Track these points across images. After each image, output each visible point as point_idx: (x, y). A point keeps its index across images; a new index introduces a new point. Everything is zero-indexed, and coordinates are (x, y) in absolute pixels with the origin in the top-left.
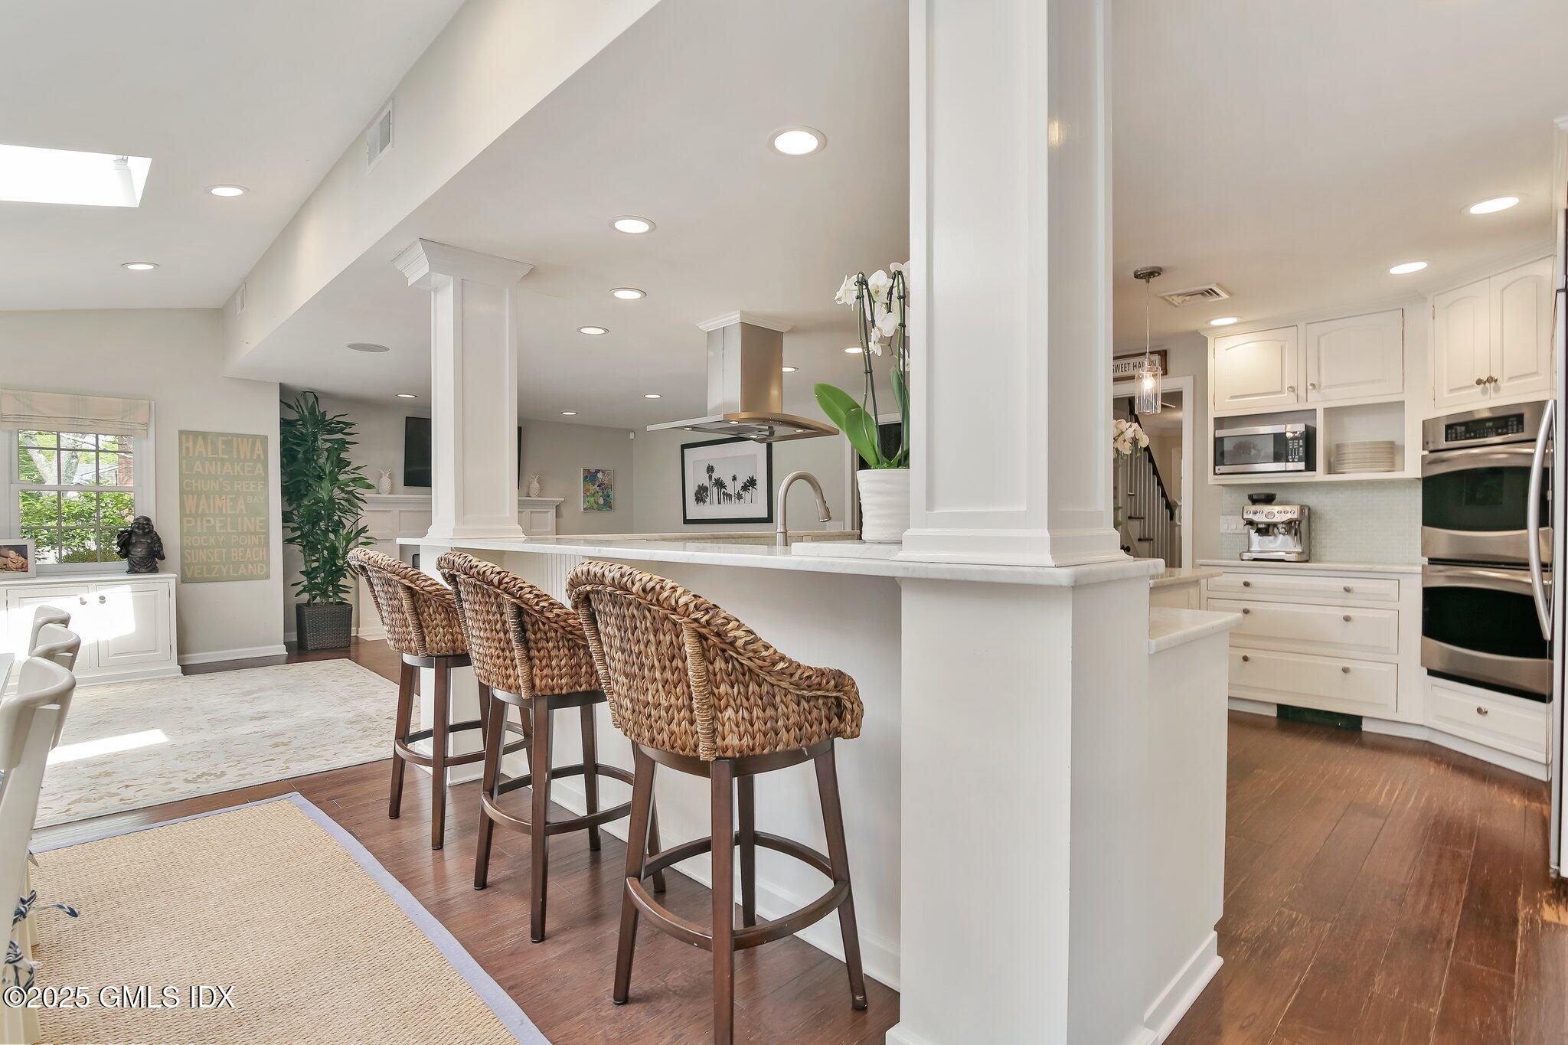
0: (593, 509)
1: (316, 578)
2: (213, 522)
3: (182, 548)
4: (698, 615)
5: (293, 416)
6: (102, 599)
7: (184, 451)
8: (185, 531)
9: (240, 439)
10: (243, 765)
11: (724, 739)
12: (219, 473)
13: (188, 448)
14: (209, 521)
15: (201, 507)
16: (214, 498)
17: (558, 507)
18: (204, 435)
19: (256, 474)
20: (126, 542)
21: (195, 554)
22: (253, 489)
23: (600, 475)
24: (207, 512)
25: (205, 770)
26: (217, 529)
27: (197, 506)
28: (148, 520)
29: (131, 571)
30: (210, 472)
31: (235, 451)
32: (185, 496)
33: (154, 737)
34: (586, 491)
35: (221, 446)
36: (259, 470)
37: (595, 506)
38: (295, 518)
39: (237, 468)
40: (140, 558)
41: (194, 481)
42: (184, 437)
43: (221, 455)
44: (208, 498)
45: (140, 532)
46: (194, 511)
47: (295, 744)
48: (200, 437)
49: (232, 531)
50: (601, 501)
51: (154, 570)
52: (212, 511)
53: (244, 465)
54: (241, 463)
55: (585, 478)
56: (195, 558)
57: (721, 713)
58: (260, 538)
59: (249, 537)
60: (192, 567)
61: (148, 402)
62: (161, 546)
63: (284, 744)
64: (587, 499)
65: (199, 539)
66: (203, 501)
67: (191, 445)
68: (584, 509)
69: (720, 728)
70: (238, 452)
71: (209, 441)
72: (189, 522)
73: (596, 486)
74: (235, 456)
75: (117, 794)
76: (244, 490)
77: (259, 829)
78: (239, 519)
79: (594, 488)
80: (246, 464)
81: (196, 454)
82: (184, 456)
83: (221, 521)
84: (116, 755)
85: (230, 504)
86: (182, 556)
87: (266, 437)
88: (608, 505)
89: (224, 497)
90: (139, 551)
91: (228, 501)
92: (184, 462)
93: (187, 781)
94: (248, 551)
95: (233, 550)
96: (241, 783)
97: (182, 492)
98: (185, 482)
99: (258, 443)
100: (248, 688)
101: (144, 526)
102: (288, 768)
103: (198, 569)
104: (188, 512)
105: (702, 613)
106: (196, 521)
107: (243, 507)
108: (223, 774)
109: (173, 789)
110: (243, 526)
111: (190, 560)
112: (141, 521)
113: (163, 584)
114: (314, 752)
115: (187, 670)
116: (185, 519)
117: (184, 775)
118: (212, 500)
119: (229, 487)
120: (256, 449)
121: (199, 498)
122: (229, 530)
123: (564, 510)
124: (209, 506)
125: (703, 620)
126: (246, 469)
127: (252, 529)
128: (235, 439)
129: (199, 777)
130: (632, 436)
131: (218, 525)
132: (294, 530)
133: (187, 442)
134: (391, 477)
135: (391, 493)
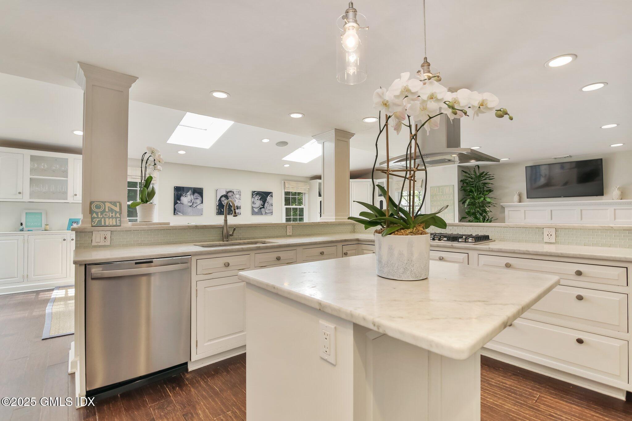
133: (432, 190)
134: (520, 195)
135: (520, 202)
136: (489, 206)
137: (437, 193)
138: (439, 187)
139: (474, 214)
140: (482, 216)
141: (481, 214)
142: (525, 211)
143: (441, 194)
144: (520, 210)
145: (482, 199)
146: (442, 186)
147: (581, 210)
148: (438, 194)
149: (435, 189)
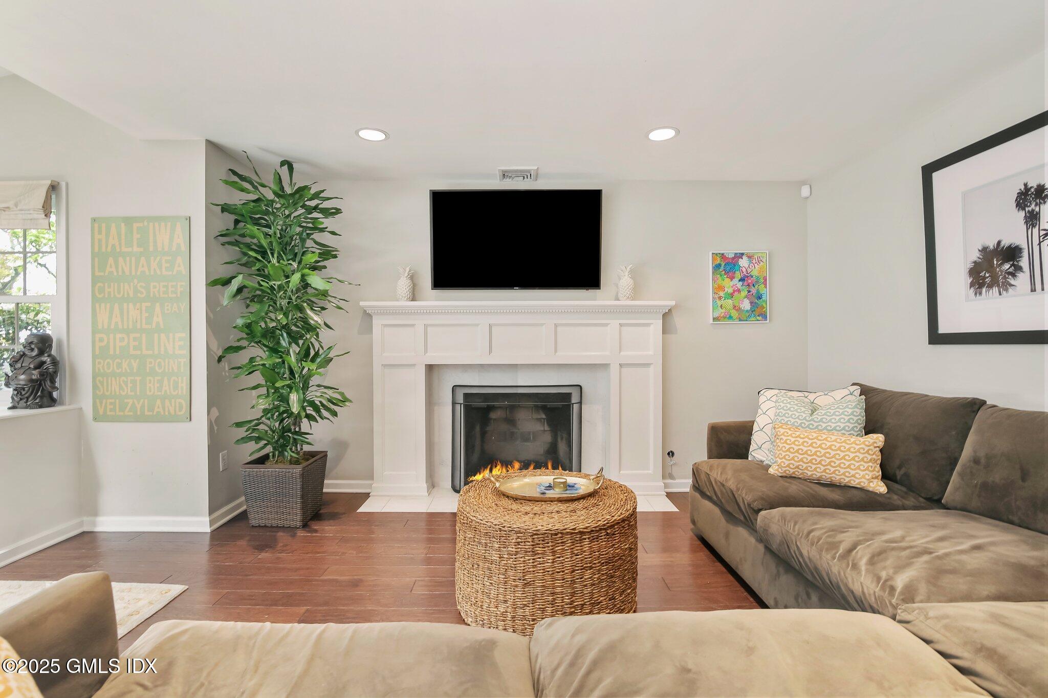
0: (731, 318)
2: (127, 342)
3: (94, 375)
7: (96, 246)
8: (97, 353)
9: (157, 222)
12: (133, 273)
13: (100, 241)
14: (122, 339)
15: (115, 320)
16: (128, 307)
17: (667, 316)
18: (118, 221)
19: (175, 273)
21: (107, 385)
22: (173, 292)
23: (744, 262)
24: (120, 326)
26: (132, 350)
27: (110, 317)
30: (123, 272)
31: (151, 238)
32: (97, 305)
34: (718, 288)
35: (135, 236)
36: (181, 267)
37: (734, 314)
39: (154, 264)
41: (106, 285)
42: (96, 226)
44: (121, 307)
46: (106, 327)
48: (113, 225)
49: (147, 353)
50: (746, 305)
52: (125, 326)
53: (161, 259)
54: (158, 257)
55: (716, 267)
56: (107, 390)
58: (179, 365)
59: (166, 361)
60: (104, 401)
64: (719, 303)
65: (111, 362)
66: (116, 311)
67: (103, 237)
68: (714, 319)
70: (155, 239)
71: (123, 229)
72: (101, 340)
73: (736, 281)
74: (151, 247)
79: (729, 285)
81: (108, 250)
83: (136, 340)
85: (145, 315)
86: (94, 387)
87: (189, 220)
88: (758, 311)
89: (139, 306)
91: (143, 311)
92: (96, 259)
94: (166, 382)
95: (148, 378)
97: (94, 300)
98: (97, 287)
99: (179, 230)
103: (111, 403)
104: (100, 327)
106: (108, 339)
107: (160, 320)
110: (159, 346)
111: (102, 391)
112: (32, 339)
118: (125, 310)
119: (144, 292)
120: (176, 236)
121: (112, 308)
122: (144, 352)
123: (678, 320)
124: (123, 321)
126: (165, 264)
127: (169, 350)
128: (151, 222)
130: (805, 191)
131: (132, 345)
133: (100, 232)
134: (413, 278)
135: (413, 299)
136: (323, 309)
137: (120, 244)
138: (129, 221)
139: (270, 334)
140: (299, 346)
141: (294, 338)
142: (426, 326)
143: (136, 249)
144: (413, 325)
145: (296, 279)
146: (141, 219)
147: (556, 326)
148: (124, 249)
149: (114, 231)
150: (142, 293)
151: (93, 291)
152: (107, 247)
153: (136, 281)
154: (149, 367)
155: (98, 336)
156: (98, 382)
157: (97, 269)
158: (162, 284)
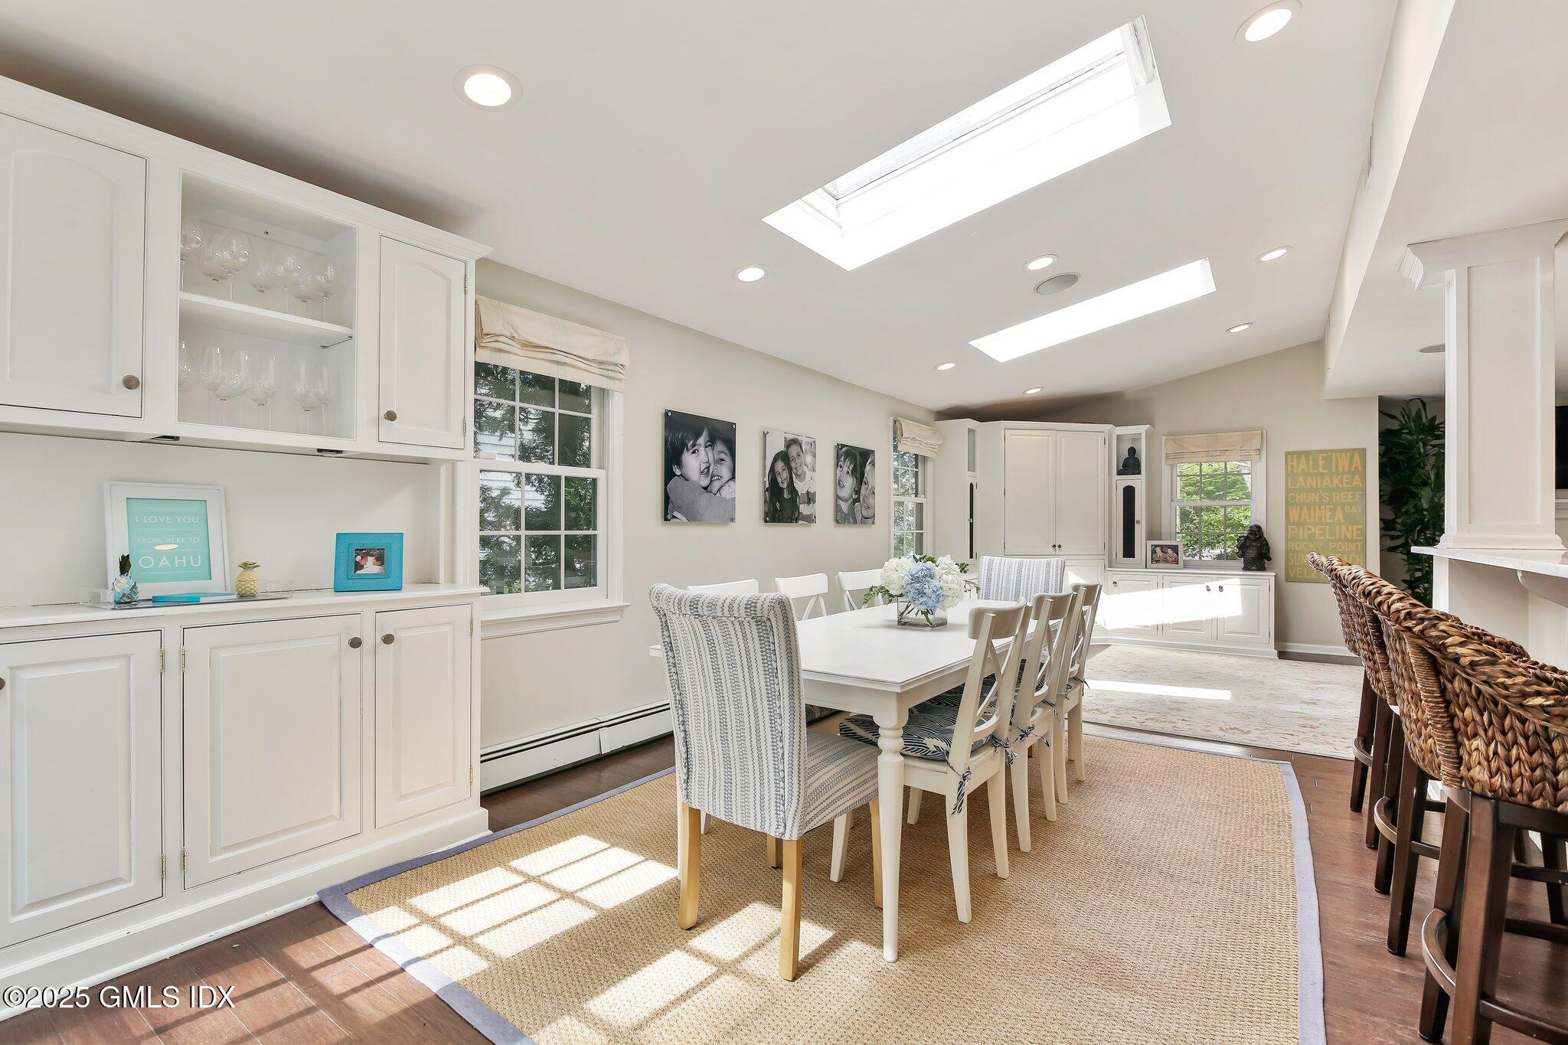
1: (1418, 587)
2: (1313, 530)
3: (1287, 552)
4: (1409, 624)
5: (1394, 425)
6: (1221, 588)
7: (1290, 469)
8: (1290, 537)
9: (1338, 454)
10: (1266, 732)
11: (1469, 770)
12: (1319, 486)
13: (1292, 466)
14: (1309, 529)
15: (1303, 517)
16: (1314, 508)
18: (1307, 453)
19: (1354, 485)
20: (1243, 546)
21: (1297, 558)
22: (1351, 499)
24: (1308, 521)
25: (1238, 726)
26: (1317, 537)
27: (1300, 515)
28: (1259, 528)
29: (1246, 568)
30: (1311, 486)
31: (1334, 465)
32: (1290, 507)
33: (1223, 695)
35: (1321, 463)
36: (1357, 481)
38: (1398, 526)
39: (1336, 481)
40: (1252, 558)
41: (1297, 494)
42: (1289, 457)
43: (1321, 471)
44: (1309, 509)
45: (1253, 537)
46: (1297, 520)
47: (1321, 730)
48: (1303, 456)
49: (1330, 538)
51: (1262, 568)
52: (1312, 521)
53: (1342, 478)
54: (1339, 477)
56: (1297, 562)
57: (1469, 740)
58: (1357, 546)
59: (1346, 544)
60: (1295, 569)
61: (1260, 432)
62: (1268, 549)
63: (1312, 727)
65: (1300, 544)
66: (1305, 511)
67: (1295, 463)
69: (1466, 757)
70: (1337, 465)
71: (1311, 458)
72: (1293, 529)
74: (1334, 470)
75: (1174, 723)
76: (1343, 501)
77: (1242, 775)
78: (1338, 527)
80: (1344, 476)
81: (1299, 472)
82: (1291, 476)
83: (1320, 529)
84: (1193, 699)
85: (1328, 513)
86: (1287, 559)
87: (1364, 450)
89: (1323, 508)
90: (1252, 553)
91: (1327, 511)
92: (1289, 478)
93: (1221, 729)
96: (1257, 742)
97: (1287, 504)
98: (1290, 496)
99: (1356, 457)
100: (1320, 678)
101: (1256, 533)
102: (1298, 744)
103: (1300, 570)
104: (1292, 521)
105: (1414, 622)
106: (1299, 529)
107: (1341, 516)
108: (1248, 732)
109: (1209, 731)
110: (1340, 534)
111: (1293, 563)
112: (1254, 528)
113: (1264, 581)
114: (1330, 740)
115: (1283, 655)
116: (1289, 527)
117: (1222, 725)
118: (1312, 511)
119: (1328, 499)
120: (1354, 461)
121: (1301, 509)
122: (1327, 538)
124: (1310, 517)
125: (1417, 629)
126: (1345, 481)
127: (1349, 536)
128: (1334, 454)
129: (1231, 729)
131: (1317, 532)
132: (1393, 538)
150: (1325, 499)
151: (1287, 498)
152: (1298, 470)
153: (1321, 492)
154: (1308, 534)
155: (1290, 527)
156: (1290, 557)
157: (1289, 484)
158: (1342, 493)
